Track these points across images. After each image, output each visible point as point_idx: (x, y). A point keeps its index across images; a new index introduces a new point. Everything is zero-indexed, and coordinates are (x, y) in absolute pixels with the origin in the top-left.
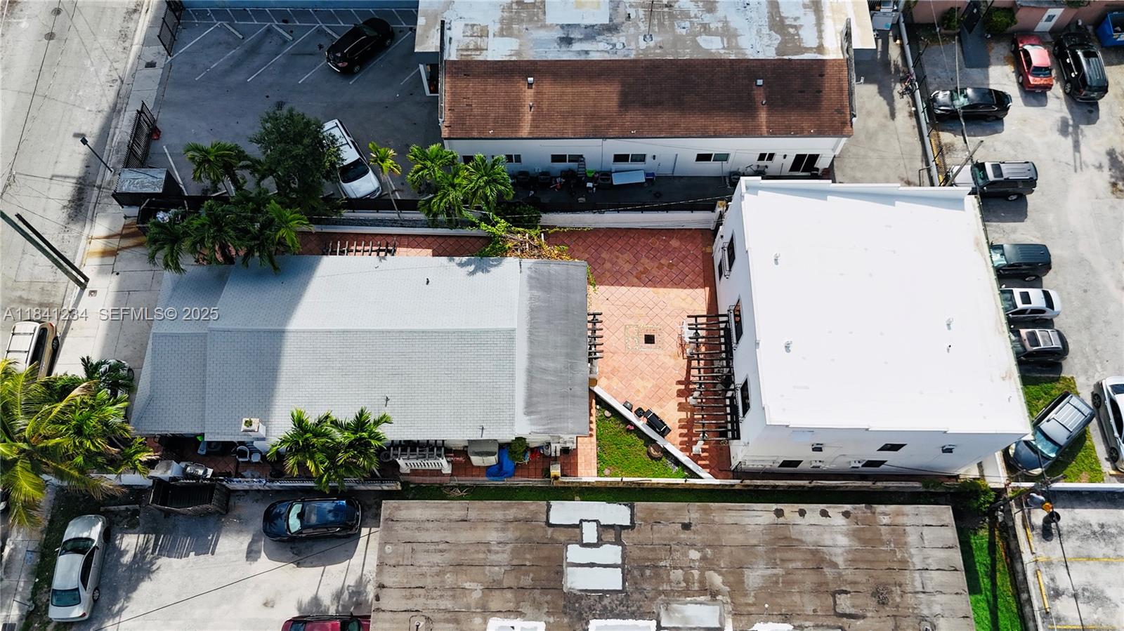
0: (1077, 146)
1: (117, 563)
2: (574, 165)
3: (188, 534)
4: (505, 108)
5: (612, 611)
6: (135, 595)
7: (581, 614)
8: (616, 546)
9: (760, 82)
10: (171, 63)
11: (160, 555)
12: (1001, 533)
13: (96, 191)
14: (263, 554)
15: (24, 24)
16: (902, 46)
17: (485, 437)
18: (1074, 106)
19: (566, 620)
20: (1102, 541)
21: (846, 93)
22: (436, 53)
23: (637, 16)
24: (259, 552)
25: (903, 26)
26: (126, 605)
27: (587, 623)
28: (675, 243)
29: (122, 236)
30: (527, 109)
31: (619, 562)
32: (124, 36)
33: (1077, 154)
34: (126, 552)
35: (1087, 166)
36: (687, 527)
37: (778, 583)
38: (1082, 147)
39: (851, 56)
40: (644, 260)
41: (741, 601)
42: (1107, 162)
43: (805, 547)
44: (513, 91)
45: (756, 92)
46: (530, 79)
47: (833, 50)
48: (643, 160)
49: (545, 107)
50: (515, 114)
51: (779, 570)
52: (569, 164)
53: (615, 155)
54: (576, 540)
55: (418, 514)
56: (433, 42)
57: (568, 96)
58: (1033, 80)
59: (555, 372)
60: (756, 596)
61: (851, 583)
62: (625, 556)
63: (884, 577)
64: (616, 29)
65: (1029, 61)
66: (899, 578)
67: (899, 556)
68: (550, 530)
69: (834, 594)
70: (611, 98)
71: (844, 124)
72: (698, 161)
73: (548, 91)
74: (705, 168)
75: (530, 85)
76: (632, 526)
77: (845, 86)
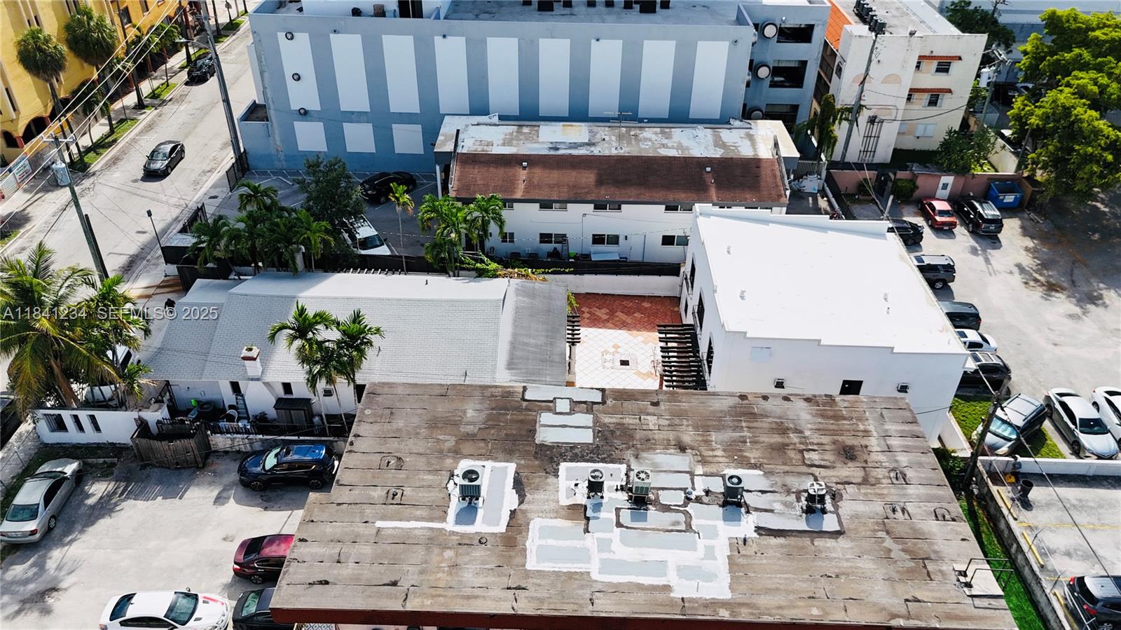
0: (987, 261)
1: (81, 503)
2: (559, 246)
3: (160, 482)
4: (503, 181)
5: (583, 456)
6: (91, 529)
7: (552, 458)
8: (588, 415)
9: (708, 169)
10: (230, 197)
11: (127, 498)
12: (979, 504)
13: (145, 262)
14: (232, 500)
15: (117, 175)
16: (829, 201)
17: (467, 383)
18: (979, 239)
19: (536, 462)
20: (1084, 512)
21: (779, 178)
22: (451, 152)
23: (611, 139)
24: (229, 498)
25: (827, 189)
26: (79, 536)
27: (558, 464)
28: (646, 305)
29: (159, 287)
30: (521, 182)
31: (591, 425)
32: (196, 183)
33: (990, 266)
34: (93, 495)
35: (1000, 273)
36: (656, 404)
37: (745, 442)
38: (992, 262)
39: (779, 157)
40: (619, 314)
41: (711, 453)
42: (1016, 270)
43: (770, 420)
44: (510, 171)
45: (706, 176)
46: (525, 164)
47: (765, 152)
48: (617, 243)
49: (535, 181)
50: (510, 184)
51: (746, 434)
52: (554, 245)
53: (594, 235)
54: (549, 410)
55: (400, 390)
56: (449, 147)
57: (555, 176)
58: (938, 218)
59: (536, 346)
60: (724, 450)
61: (818, 444)
62: (596, 421)
63: (849, 441)
64: (594, 144)
65: (933, 208)
66: (864, 442)
67: (861, 427)
68: (525, 404)
69: (801, 451)
70: (588, 178)
71: (780, 196)
72: (663, 244)
73: (538, 173)
74: (671, 253)
75: (524, 168)
76: (604, 402)
77: (778, 173)
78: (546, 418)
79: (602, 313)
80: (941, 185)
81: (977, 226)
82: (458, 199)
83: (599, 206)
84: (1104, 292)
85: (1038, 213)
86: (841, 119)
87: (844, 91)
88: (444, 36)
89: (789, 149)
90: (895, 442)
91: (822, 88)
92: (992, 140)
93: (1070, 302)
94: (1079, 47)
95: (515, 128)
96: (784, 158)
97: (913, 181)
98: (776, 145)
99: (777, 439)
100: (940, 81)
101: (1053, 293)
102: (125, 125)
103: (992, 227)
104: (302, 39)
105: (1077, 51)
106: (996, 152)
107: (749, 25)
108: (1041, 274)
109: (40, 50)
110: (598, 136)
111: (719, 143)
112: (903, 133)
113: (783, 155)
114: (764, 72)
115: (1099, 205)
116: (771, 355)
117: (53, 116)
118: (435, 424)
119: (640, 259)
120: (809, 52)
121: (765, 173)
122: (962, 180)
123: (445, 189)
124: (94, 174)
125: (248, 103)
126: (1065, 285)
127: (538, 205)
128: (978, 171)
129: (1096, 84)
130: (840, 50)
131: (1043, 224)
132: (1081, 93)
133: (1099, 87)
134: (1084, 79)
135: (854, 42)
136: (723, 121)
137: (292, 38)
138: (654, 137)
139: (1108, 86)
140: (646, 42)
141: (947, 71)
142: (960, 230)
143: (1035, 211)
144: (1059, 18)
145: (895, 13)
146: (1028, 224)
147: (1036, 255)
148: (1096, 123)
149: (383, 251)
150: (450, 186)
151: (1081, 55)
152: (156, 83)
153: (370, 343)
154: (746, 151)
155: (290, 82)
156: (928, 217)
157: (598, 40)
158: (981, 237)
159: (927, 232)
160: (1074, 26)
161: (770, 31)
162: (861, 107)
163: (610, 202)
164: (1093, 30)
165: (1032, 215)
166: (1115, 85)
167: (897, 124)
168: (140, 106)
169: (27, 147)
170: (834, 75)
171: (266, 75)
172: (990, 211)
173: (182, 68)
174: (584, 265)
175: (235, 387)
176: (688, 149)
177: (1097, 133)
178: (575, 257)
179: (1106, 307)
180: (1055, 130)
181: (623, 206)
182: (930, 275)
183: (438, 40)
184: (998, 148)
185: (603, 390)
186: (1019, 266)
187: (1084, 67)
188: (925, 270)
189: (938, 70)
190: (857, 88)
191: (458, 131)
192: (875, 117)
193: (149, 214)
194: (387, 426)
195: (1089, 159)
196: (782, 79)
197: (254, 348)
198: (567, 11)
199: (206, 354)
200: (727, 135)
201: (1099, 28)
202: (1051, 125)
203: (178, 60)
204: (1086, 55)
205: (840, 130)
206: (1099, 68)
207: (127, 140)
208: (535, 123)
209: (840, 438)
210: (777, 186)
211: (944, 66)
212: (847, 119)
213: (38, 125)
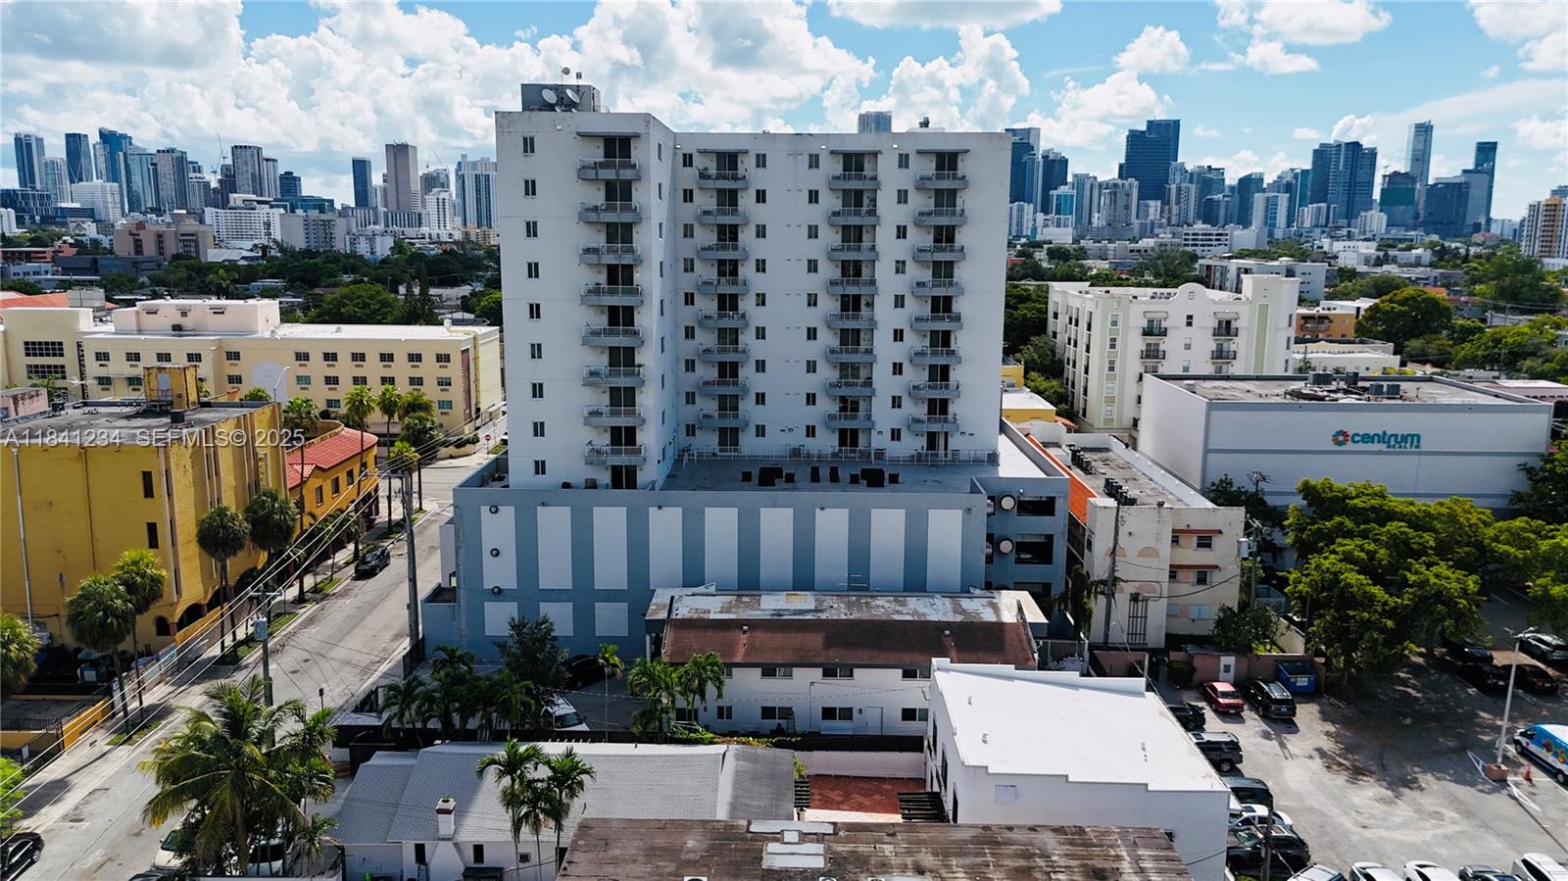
0: (1283, 745)
2: (783, 722)
4: (722, 645)
5: (812, 879)
8: (819, 844)
9: (947, 632)
18: (1270, 722)
21: (1025, 642)
22: (664, 619)
23: (839, 606)
28: (887, 787)
30: (741, 645)
31: (823, 852)
32: (364, 673)
33: (1286, 750)
35: (1298, 757)
36: (893, 835)
37: (988, 866)
38: (1289, 746)
39: (1025, 621)
40: (854, 795)
41: (951, 875)
42: (1315, 754)
43: (1014, 847)
44: (729, 635)
45: (944, 639)
46: (745, 628)
47: (1009, 617)
48: (850, 718)
49: (758, 643)
50: (729, 648)
51: (989, 858)
52: (778, 721)
53: (823, 709)
54: (776, 840)
55: (614, 824)
56: (663, 615)
57: (778, 639)
58: (1221, 700)
59: (759, 807)
60: (965, 873)
61: (1066, 867)
62: (828, 850)
63: (1099, 864)
64: (821, 611)
65: (1214, 689)
66: (1115, 865)
67: (1113, 853)
68: (749, 835)
69: (1048, 873)
70: (816, 640)
71: (1028, 659)
72: (903, 719)
73: (760, 636)
74: (912, 728)
75: (745, 632)
76: (835, 833)
77: (1024, 637)
78: (772, 847)
79: (836, 796)
80: (1222, 668)
81: (1266, 708)
82: (672, 665)
83: (829, 673)
84: (1419, 776)
85: (1341, 699)
86: (1096, 592)
87: (1097, 564)
88: (660, 507)
89: (1035, 615)
90: (1147, 865)
91: (1073, 561)
92: (1274, 619)
93: (1380, 786)
94: (1340, 515)
95: (734, 597)
96: (1030, 624)
97: (1189, 662)
98: (1020, 609)
99: (1022, 863)
100: (1203, 557)
101: (1360, 777)
102: (282, 619)
103: (1284, 709)
104: (508, 513)
105: (1338, 519)
106: (1282, 634)
107: (981, 492)
108: (1345, 759)
109: (224, 527)
110: (825, 604)
111: (958, 610)
112: (1175, 616)
113: (1029, 620)
114: (1006, 546)
115: (1410, 690)
116: (1017, 796)
117: (211, 606)
118: (651, 853)
119: (877, 733)
120: (1054, 526)
121: (1009, 636)
122: (1245, 661)
123: (656, 654)
124: (246, 667)
125: (433, 586)
126: (1374, 769)
127: (759, 671)
128: (1261, 652)
129: (1362, 550)
130: (1087, 522)
131: (1346, 709)
132: (1348, 558)
133: (1367, 554)
134: (1350, 545)
135: (1100, 514)
136: (965, 590)
137: (496, 512)
138: (886, 605)
139: (1376, 552)
140: (874, 511)
141: (1209, 546)
142: (1247, 713)
143: (1335, 696)
144: (1314, 488)
145: (1150, 492)
146: (1328, 709)
147: (1339, 739)
148: (1367, 588)
149: (583, 727)
150: (663, 651)
151: (1342, 523)
152: (319, 578)
153: (581, 784)
154: (988, 616)
155: (487, 557)
156: (1212, 702)
157: (822, 509)
158: (1274, 721)
159: (1209, 714)
160: (1330, 495)
161: (1007, 503)
162: (1116, 580)
163: (841, 666)
164: (1352, 498)
165: (1332, 700)
166: (1382, 551)
167: (1164, 602)
168: (301, 600)
169: (179, 635)
170: (1086, 550)
171: (462, 551)
172: (1277, 692)
173: (347, 564)
174: (813, 741)
175: (420, 850)
176: (924, 614)
177: (1371, 598)
178: (802, 735)
179: (1422, 789)
180: (1329, 598)
181: (856, 671)
182: (1213, 754)
183: (653, 510)
184: (1282, 629)
185: (834, 824)
186: (1319, 750)
187: (1349, 534)
188: (1208, 749)
189: (1199, 545)
190: (1109, 560)
191: (673, 597)
192: (1138, 594)
193: (321, 692)
194: (601, 855)
195: (1367, 625)
196: (1029, 556)
197: (451, 799)
198: (790, 485)
199: (397, 805)
200: (967, 604)
201: (1357, 496)
202: (1325, 594)
203: (343, 556)
204: (1349, 524)
205: (1097, 605)
206: (1364, 535)
207: (284, 633)
208: (755, 593)
209: (1089, 862)
210: (1023, 649)
211: (1205, 541)
212: (1102, 593)
213: (194, 613)
